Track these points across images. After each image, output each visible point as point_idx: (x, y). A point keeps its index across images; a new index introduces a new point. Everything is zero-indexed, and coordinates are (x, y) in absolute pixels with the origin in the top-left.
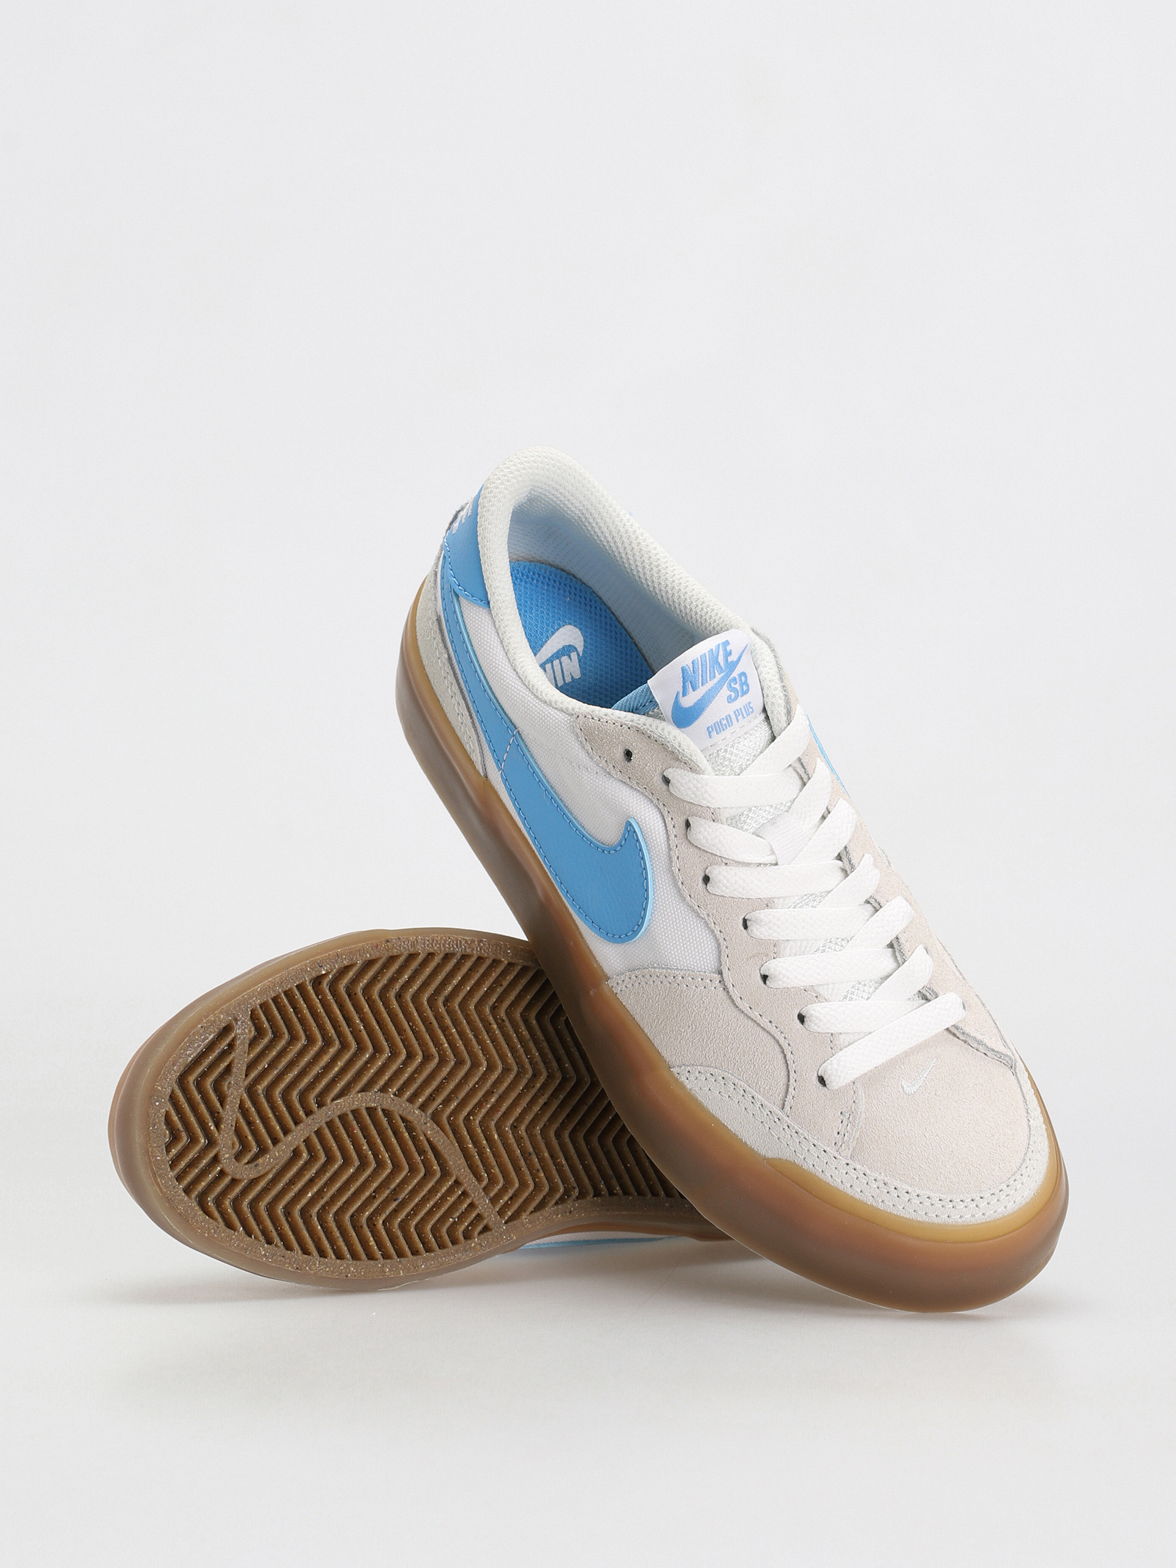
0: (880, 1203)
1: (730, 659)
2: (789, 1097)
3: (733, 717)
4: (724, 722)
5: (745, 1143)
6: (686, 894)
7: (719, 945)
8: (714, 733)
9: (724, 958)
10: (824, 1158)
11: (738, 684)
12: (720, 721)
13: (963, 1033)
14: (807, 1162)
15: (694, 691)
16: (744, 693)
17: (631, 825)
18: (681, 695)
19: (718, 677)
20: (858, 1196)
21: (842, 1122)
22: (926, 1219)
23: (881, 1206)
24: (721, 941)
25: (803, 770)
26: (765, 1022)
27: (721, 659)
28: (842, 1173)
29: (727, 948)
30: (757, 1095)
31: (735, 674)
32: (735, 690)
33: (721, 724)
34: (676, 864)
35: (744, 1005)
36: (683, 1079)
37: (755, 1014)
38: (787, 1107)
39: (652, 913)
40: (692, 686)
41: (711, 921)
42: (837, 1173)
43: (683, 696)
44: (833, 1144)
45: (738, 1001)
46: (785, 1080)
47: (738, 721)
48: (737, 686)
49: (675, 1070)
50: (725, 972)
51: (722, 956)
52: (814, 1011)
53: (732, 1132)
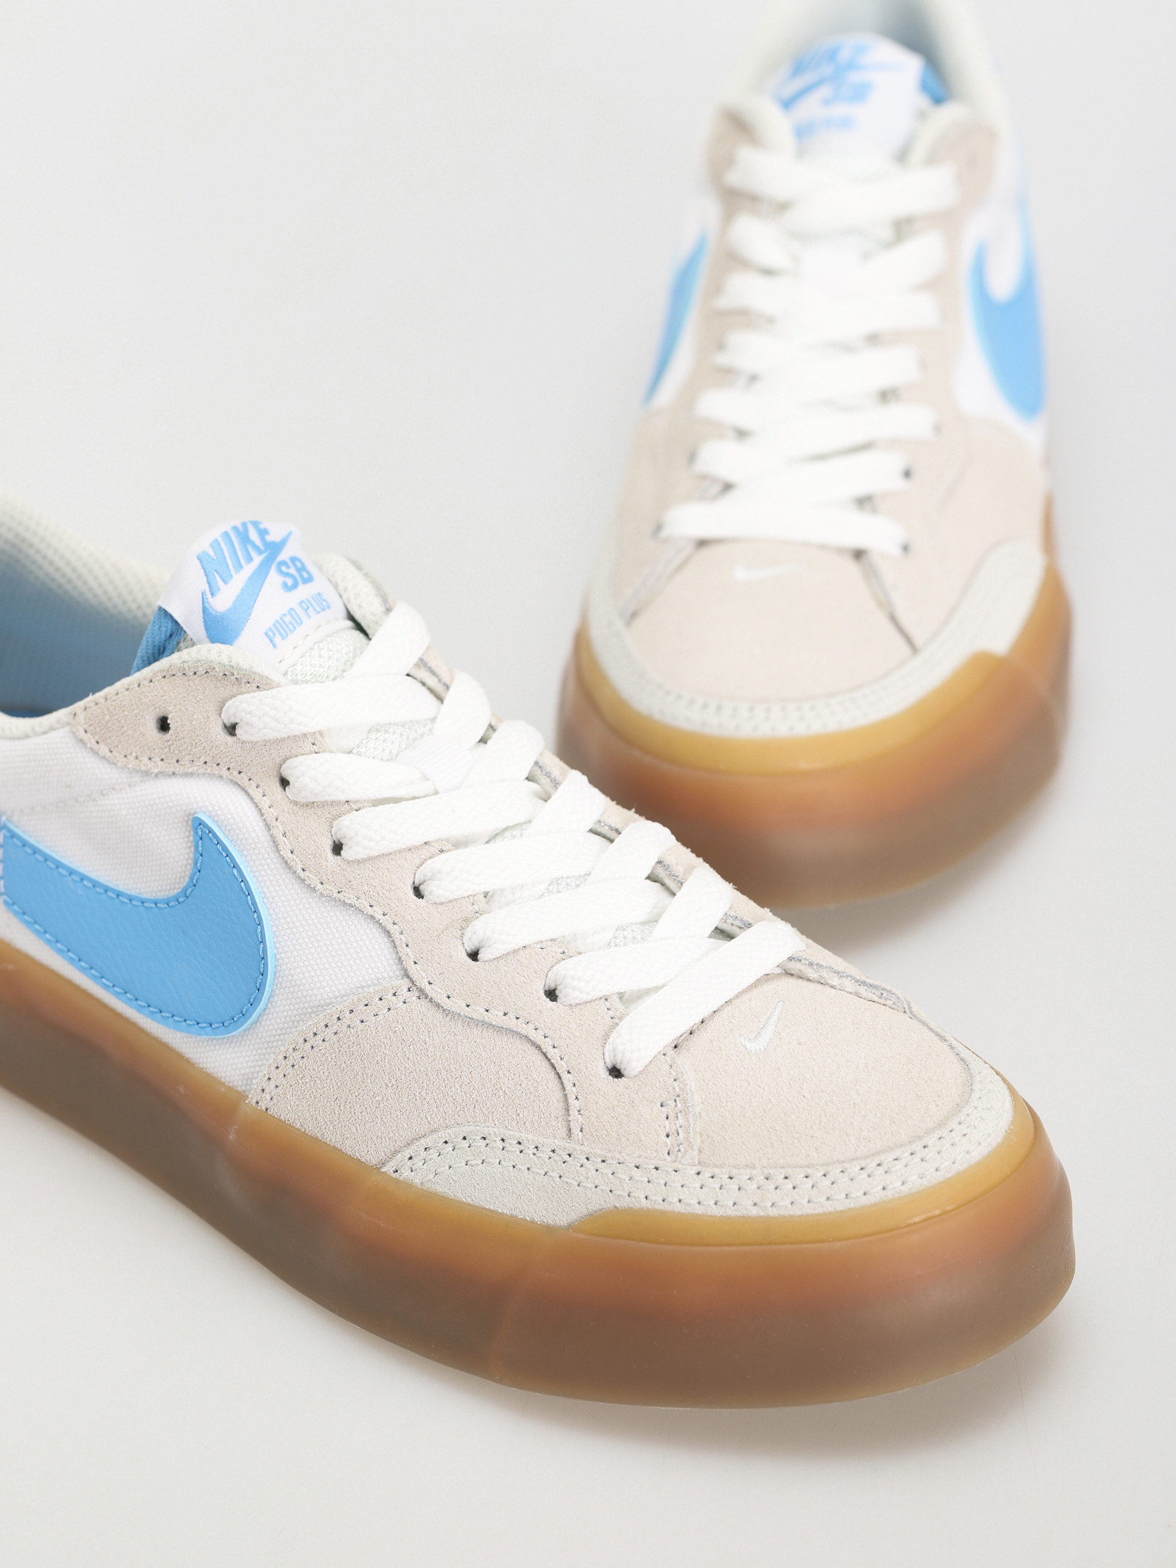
0: (770, 1209)
1: (269, 539)
2: (573, 1112)
3: (300, 612)
4: (288, 619)
5: (533, 1222)
6: (315, 881)
7: (388, 933)
8: (277, 639)
9: (403, 950)
10: (659, 1178)
11: (292, 569)
12: (282, 619)
13: (811, 964)
14: (635, 1197)
15: (226, 583)
16: (306, 579)
17: (201, 823)
18: (209, 596)
19: (258, 559)
20: (731, 1212)
21: (667, 1118)
22: (850, 1204)
23: (773, 1212)
24: (390, 927)
25: (436, 680)
26: (495, 1018)
27: (254, 534)
28: (695, 1189)
29: (402, 933)
30: (523, 1136)
31: (283, 557)
32: (290, 577)
33: (284, 622)
34: (285, 845)
35: (456, 1005)
36: (405, 1174)
37: (477, 1012)
38: (576, 1131)
39: (275, 943)
40: (221, 577)
41: (364, 903)
42: (687, 1192)
43: (212, 595)
44: (666, 1155)
45: (446, 1003)
46: (559, 1094)
47: (310, 620)
48: (293, 572)
49: (388, 1169)
50: (413, 970)
51: (399, 949)
52: (566, 973)
53: (507, 1215)
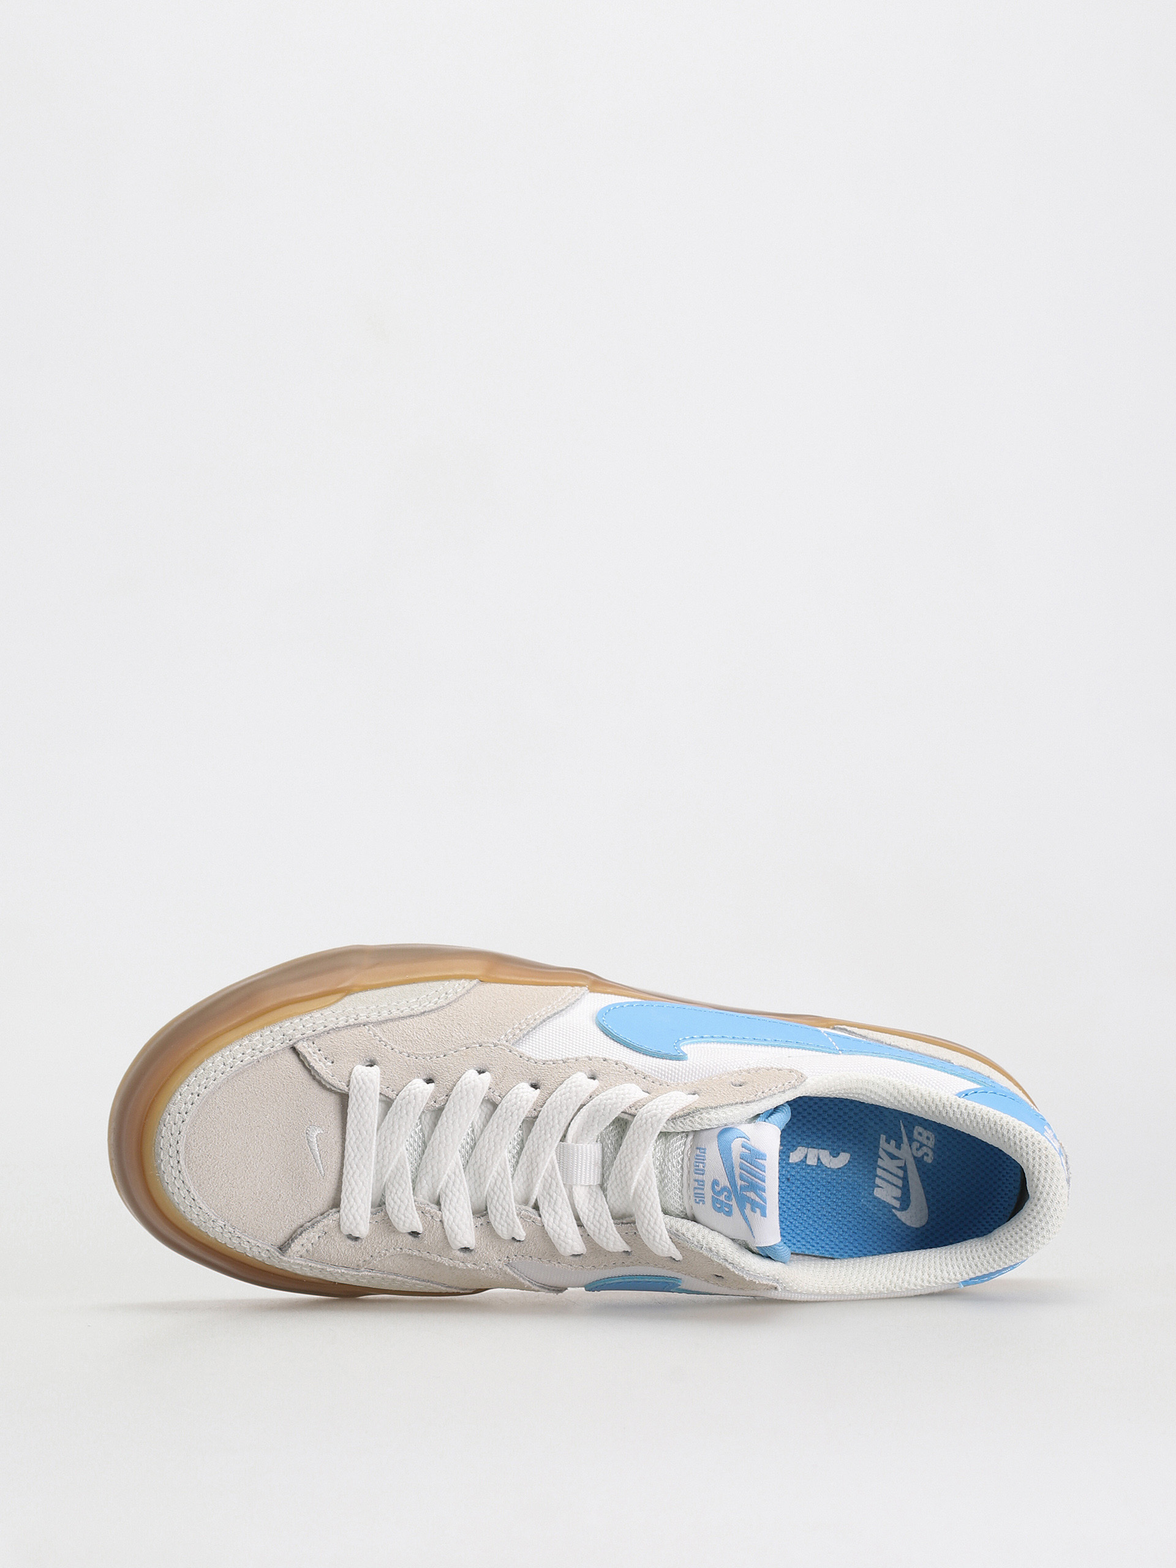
1: (748, 1206)
3: (700, 1177)
11: (724, 1200)
16: (715, 1201)
27: (752, 1195)
31: (733, 1203)
32: (720, 1193)
33: (701, 1163)
47: (695, 1180)
48: (722, 1198)
